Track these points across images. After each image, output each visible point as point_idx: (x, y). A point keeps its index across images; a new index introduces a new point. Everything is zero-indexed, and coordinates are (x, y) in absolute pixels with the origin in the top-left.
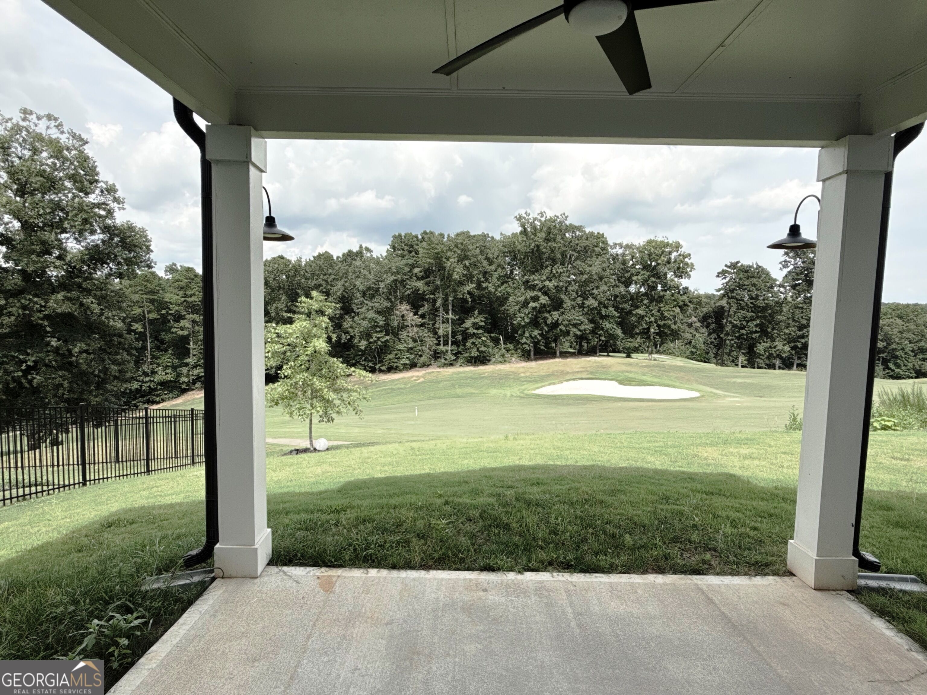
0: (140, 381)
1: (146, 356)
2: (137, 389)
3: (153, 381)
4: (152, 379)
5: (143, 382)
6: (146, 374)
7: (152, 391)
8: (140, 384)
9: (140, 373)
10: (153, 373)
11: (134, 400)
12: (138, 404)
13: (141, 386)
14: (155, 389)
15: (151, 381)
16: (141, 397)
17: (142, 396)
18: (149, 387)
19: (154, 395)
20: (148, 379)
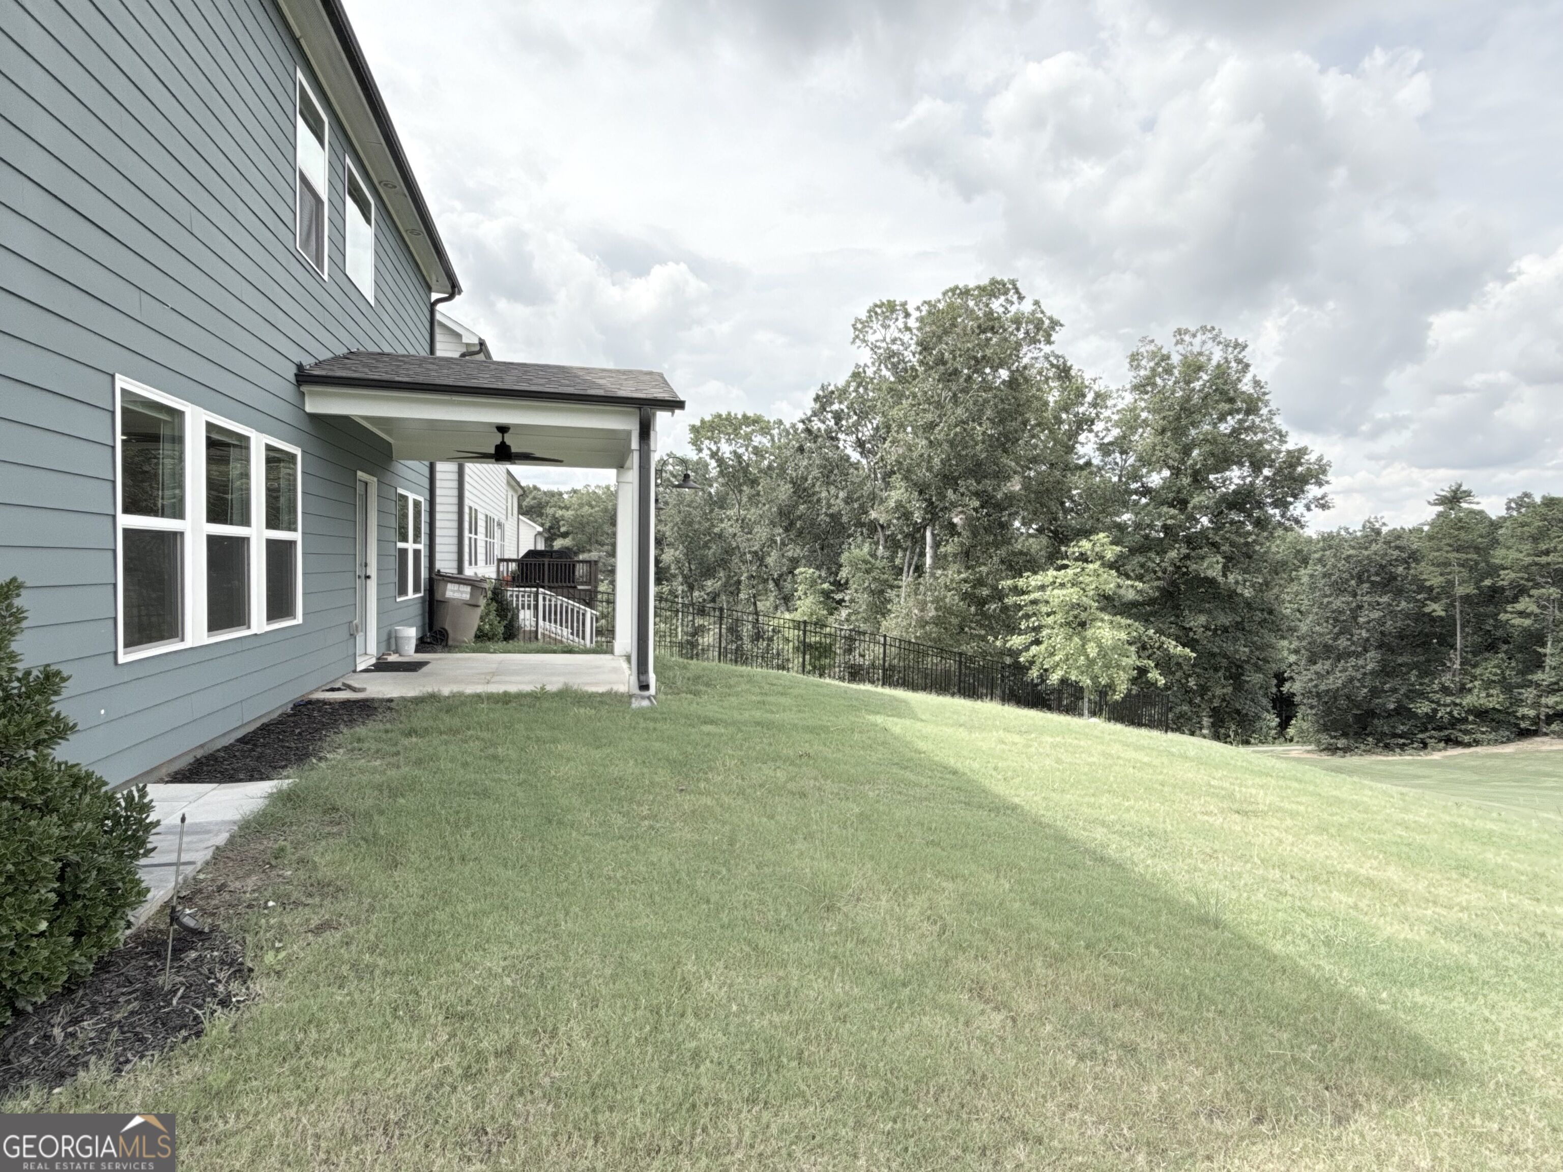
0: (1432, 702)
1: (1450, 660)
2: (1427, 714)
3: (1460, 705)
4: (1458, 701)
5: (1438, 703)
6: (1445, 690)
7: (1454, 722)
8: (1434, 706)
9: (1436, 687)
10: (1463, 690)
11: (1422, 732)
12: (1428, 740)
13: (1435, 711)
14: (1464, 721)
15: (1456, 705)
16: (1434, 729)
17: (1440, 729)
18: (1450, 713)
19: (1460, 730)
20: (1448, 700)
